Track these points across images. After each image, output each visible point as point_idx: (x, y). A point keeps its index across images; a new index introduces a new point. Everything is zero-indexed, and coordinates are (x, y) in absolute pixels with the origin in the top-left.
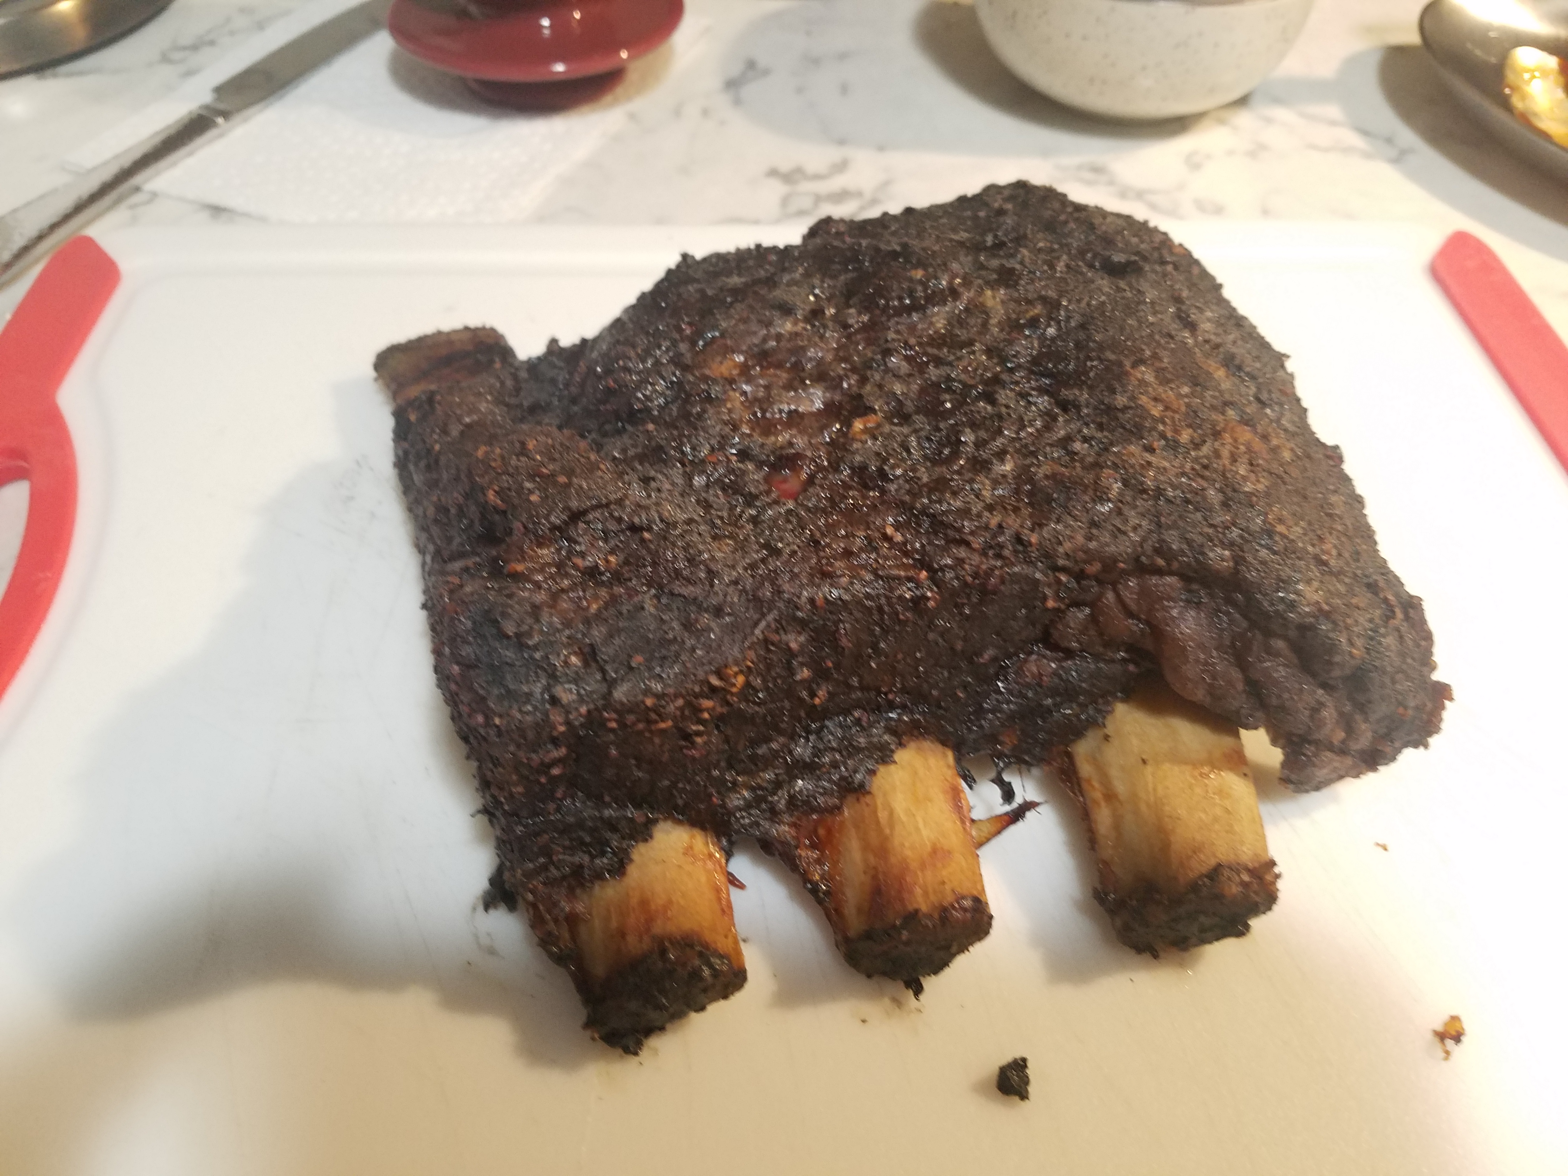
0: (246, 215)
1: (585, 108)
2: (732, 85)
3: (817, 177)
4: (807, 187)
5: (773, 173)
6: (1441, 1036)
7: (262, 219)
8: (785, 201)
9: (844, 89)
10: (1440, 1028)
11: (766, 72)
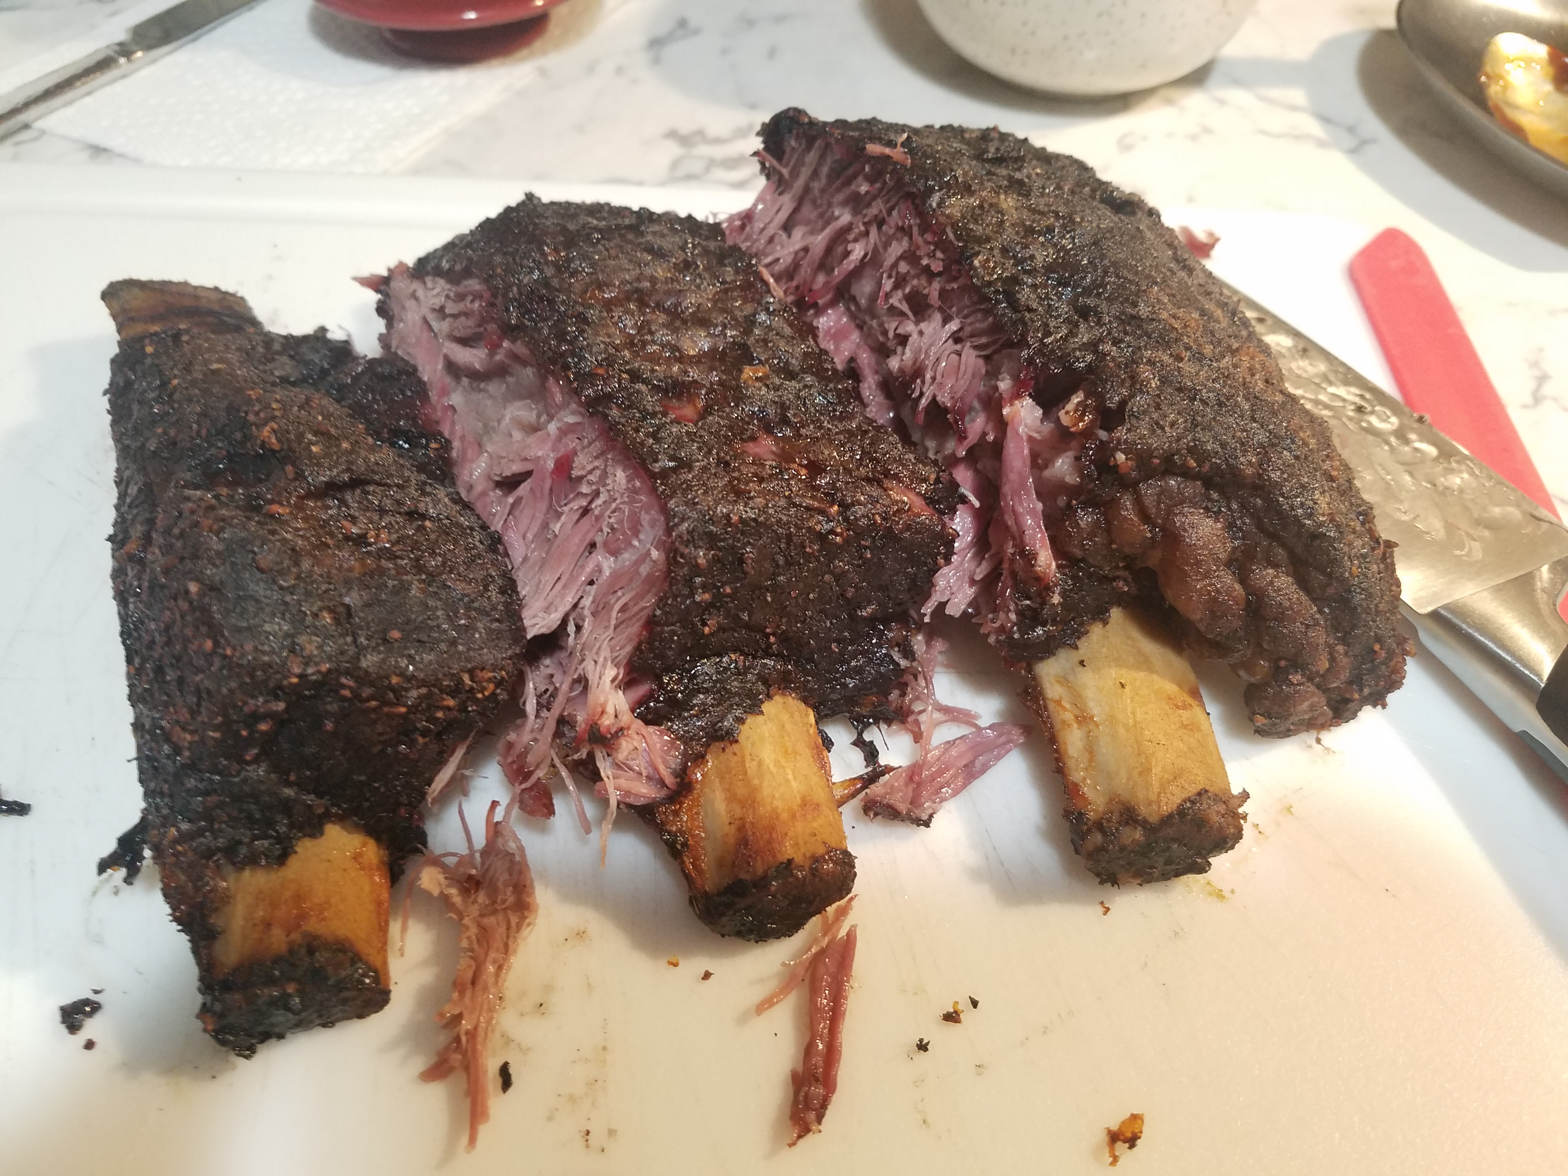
0: (121, 156)
1: (494, 62)
2: (656, 44)
3: (718, 141)
4: (704, 150)
5: (672, 135)
6: (1114, 1137)
7: (137, 161)
8: (675, 165)
9: (772, 53)
10: (1115, 1127)
11: (696, 32)
